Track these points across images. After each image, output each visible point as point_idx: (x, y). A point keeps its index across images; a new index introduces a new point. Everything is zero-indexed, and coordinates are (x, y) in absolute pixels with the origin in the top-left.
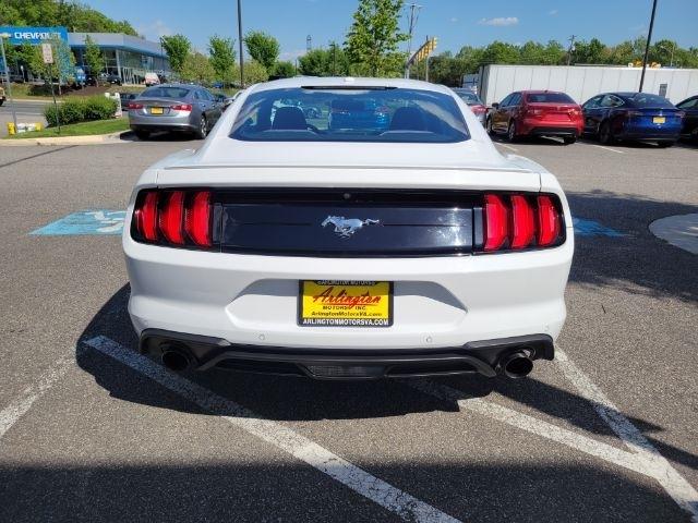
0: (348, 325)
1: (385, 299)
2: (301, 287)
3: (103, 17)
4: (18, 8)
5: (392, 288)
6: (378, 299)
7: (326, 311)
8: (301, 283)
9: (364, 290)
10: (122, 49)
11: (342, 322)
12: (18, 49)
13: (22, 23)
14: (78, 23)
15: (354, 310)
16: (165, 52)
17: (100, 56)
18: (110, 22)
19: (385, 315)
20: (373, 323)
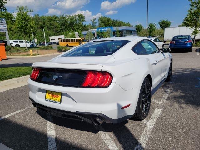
0: (53, 102)
1: (60, 96)
2: (46, 91)
3: (123, 22)
4: (104, 23)
5: (62, 94)
6: (59, 96)
7: (50, 98)
8: (47, 91)
9: (57, 93)
10: (125, 30)
11: (52, 101)
12: (102, 33)
13: (104, 27)
14: (117, 24)
15: (55, 98)
16: (136, 29)
17: (119, 33)
18: (124, 24)
19: (60, 101)
20: (57, 102)
